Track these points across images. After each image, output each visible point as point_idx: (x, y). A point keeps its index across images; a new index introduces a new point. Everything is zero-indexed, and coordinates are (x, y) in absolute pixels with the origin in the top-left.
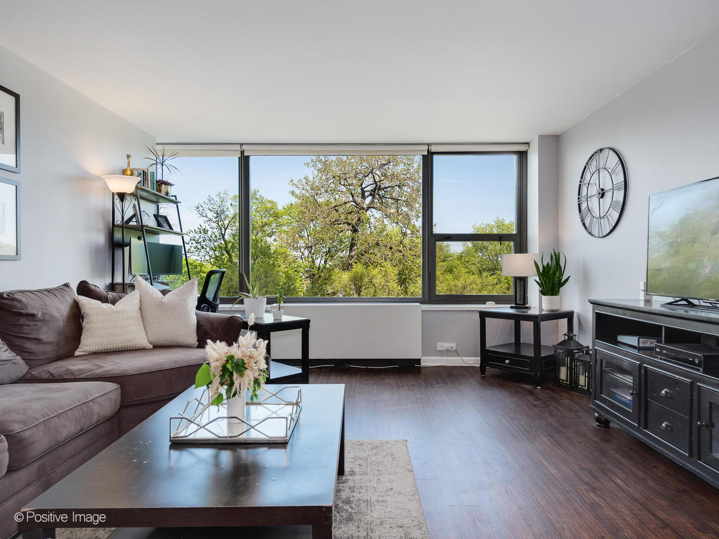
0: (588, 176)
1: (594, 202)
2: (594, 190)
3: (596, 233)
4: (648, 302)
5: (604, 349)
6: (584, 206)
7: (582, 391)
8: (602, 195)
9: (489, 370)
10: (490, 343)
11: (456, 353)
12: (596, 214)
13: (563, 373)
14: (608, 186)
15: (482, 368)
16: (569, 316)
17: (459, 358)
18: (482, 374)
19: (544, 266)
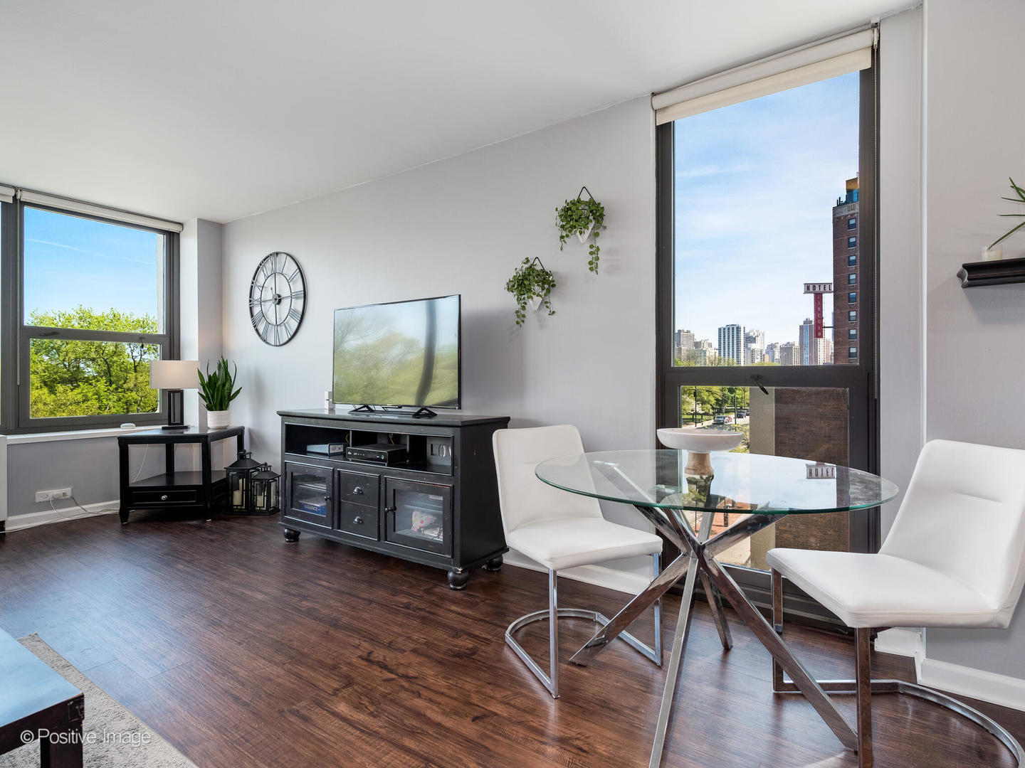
0: (261, 278)
1: (269, 308)
2: (269, 295)
3: (271, 340)
4: (332, 410)
5: (296, 461)
6: (257, 310)
7: (260, 513)
8: (279, 300)
9: (134, 514)
10: (136, 478)
11: (73, 501)
12: (272, 319)
13: (237, 497)
14: (285, 292)
15: (124, 513)
16: (239, 433)
17: (78, 508)
18: (122, 522)
19: (210, 377)
